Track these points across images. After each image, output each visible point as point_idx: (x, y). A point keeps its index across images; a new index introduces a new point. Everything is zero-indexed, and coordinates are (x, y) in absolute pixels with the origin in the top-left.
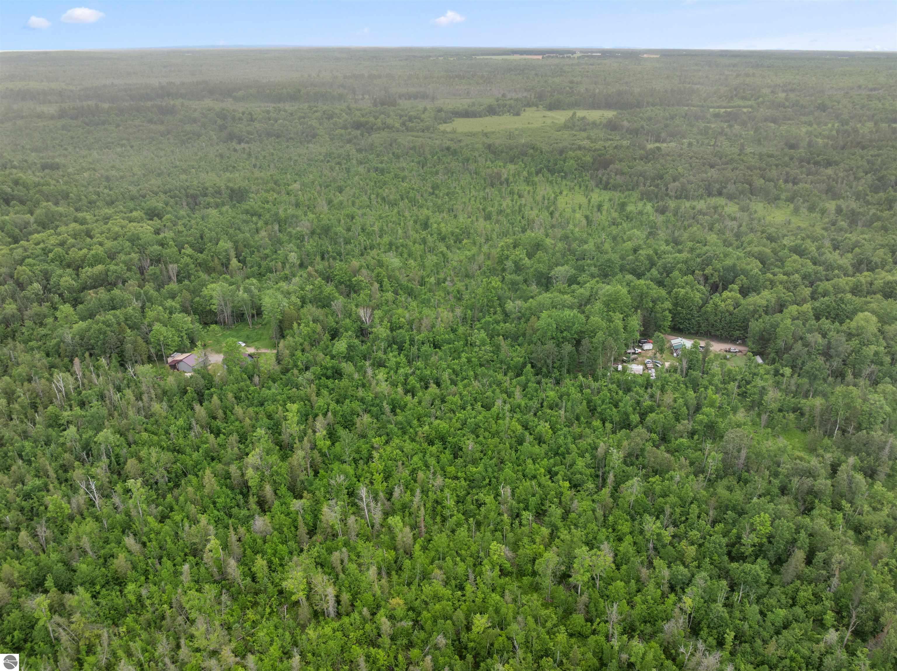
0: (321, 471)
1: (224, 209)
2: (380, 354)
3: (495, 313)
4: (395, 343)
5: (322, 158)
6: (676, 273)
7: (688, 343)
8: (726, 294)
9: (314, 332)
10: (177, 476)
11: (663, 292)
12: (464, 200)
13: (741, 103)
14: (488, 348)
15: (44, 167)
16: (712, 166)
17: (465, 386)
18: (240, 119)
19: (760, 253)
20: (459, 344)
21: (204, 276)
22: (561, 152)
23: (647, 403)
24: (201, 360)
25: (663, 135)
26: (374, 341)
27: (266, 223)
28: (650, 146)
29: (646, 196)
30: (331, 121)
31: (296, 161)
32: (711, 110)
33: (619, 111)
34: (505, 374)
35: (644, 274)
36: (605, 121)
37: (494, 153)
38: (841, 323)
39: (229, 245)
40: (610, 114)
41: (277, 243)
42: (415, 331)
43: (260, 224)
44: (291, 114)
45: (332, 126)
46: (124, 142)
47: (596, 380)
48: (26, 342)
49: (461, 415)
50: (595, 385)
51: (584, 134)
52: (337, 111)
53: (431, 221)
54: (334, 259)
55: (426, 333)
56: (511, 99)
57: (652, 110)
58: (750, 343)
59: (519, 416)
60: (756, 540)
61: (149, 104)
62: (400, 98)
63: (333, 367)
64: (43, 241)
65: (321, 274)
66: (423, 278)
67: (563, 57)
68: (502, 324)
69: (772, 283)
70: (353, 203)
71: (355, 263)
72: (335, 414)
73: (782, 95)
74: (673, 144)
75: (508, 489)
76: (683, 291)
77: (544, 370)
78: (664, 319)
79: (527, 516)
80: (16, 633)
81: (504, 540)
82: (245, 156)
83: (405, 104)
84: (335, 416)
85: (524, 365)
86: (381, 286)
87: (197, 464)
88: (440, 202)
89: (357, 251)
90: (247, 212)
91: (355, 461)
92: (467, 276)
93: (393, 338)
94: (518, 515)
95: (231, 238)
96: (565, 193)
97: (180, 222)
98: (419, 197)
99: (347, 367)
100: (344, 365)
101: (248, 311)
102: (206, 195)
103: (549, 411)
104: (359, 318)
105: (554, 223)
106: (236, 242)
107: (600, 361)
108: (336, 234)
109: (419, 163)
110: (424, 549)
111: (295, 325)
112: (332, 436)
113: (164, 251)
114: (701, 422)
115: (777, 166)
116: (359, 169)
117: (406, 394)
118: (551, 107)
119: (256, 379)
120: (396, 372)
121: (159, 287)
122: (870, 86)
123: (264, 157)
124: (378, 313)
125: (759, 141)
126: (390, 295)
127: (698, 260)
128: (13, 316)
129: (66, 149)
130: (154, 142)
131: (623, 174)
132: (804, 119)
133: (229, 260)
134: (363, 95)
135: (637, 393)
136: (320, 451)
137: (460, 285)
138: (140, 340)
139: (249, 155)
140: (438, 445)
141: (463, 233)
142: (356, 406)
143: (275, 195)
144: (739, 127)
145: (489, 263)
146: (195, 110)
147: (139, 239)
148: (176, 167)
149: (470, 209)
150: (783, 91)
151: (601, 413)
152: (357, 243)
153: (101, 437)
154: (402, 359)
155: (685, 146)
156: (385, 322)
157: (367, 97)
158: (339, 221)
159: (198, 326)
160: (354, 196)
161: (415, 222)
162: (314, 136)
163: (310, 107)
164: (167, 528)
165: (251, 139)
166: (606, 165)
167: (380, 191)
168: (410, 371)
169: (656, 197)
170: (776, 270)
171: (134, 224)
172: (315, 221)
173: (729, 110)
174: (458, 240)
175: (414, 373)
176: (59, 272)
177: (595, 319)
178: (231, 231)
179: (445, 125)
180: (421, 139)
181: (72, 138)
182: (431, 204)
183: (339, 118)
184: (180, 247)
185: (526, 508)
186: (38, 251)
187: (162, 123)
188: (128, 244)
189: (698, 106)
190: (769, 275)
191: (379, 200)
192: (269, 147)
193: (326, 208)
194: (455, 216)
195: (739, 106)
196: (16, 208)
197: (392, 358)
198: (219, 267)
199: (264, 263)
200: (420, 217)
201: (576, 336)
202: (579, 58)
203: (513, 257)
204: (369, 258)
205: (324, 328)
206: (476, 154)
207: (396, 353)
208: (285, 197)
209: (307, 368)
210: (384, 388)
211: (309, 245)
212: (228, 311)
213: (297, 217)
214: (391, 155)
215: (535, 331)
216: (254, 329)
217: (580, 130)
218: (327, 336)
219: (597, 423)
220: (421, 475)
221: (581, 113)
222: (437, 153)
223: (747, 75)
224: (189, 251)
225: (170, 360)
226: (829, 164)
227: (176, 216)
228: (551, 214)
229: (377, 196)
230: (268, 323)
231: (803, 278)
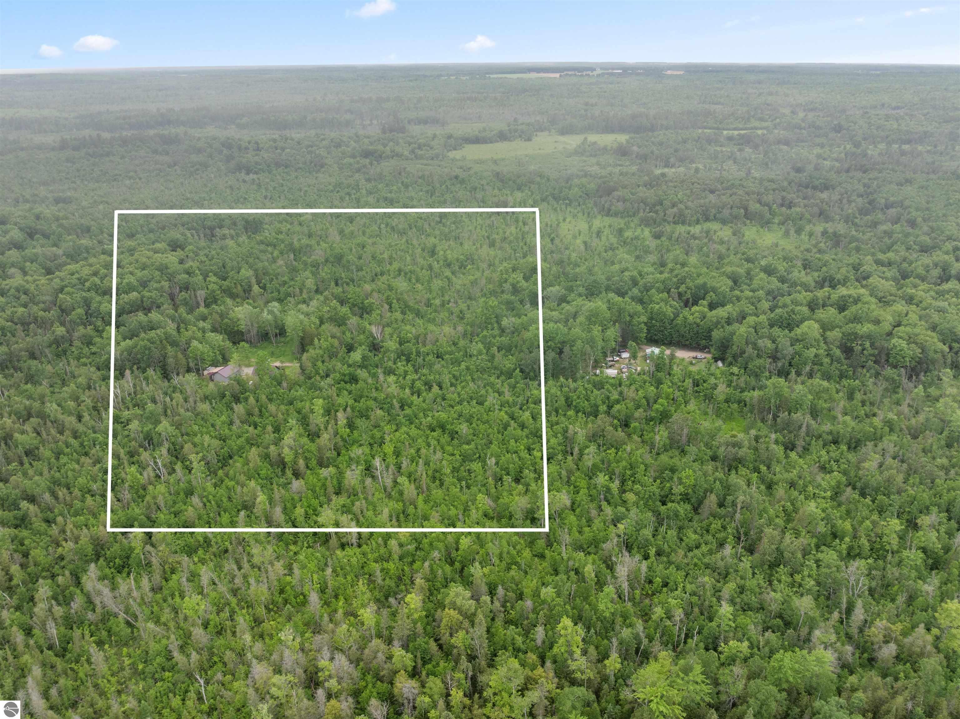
0: (343, 452)
1: (241, 240)
2: (390, 364)
3: (492, 329)
4: (403, 355)
5: (331, 188)
6: (653, 291)
7: (657, 351)
8: (695, 308)
9: (332, 346)
10: (224, 459)
11: (639, 308)
12: (470, 228)
13: (757, 124)
14: (484, 357)
15: (57, 201)
16: (712, 192)
17: (463, 388)
18: (247, 148)
19: (733, 273)
20: (459, 355)
21: (229, 301)
22: (568, 180)
23: (615, 396)
24: (236, 370)
25: (672, 160)
26: (385, 353)
27: (281, 253)
28: (658, 172)
29: (645, 222)
30: (340, 150)
31: (306, 191)
32: (725, 132)
33: (632, 135)
34: (498, 378)
35: (627, 293)
36: (615, 146)
37: (502, 181)
38: (790, 331)
39: (250, 273)
40: (622, 138)
41: (294, 270)
42: (420, 345)
43: (276, 253)
44: (299, 143)
45: (340, 154)
46: (132, 174)
47: (575, 381)
48: (78, 359)
49: (458, 408)
50: (572, 385)
51: (594, 160)
52: (345, 139)
53: (438, 248)
54: (348, 284)
55: (431, 346)
56: (522, 124)
57: (664, 134)
58: (712, 350)
59: (507, 409)
60: (683, 490)
61: (152, 132)
62: (409, 122)
63: (350, 374)
64: (77, 272)
65: (336, 297)
66: (429, 300)
67: (582, 76)
68: (498, 338)
69: (738, 299)
70: (364, 233)
71: (368, 287)
72: (353, 409)
73: (801, 115)
74: (682, 169)
75: (493, 460)
76: (657, 307)
77: (532, 374)
78: (641, 331)
79: (507, 479)
80: (117, 560)
81: (488, 494)
82: (255, 187)
83: (416, 130)
84: (353, 411)
85: (515, 370)
86: (391, 308)
87: (241, 448)
88: (447, 230)
89: (368, 278)
90: (262, 242)
91: (371, 445)
92: (470, 298)
93: (402, 351)
94: (501, 479)
95: (251, 267)
96: (568, 220)
97: (202, 253)
98: (426, 226)
99: (362, 374)
100: (359, 371)
101: (272, 331)
102: (221, 227)
103: (533, 406)
104: (371, 334)
105: (554, 249)
106: (256, 270)
107: (580, 366)
108: (348, 262)
109: (427, 192)
110: (426, 502)
111: (316, 340)
112: (351, 425)
113: (191, 280)
114: (657, 410)
115: (774, 190)
116: (369, 199)
117: (412, 394)
118: (564, 132)
119: (285, 384)
120: (404, 378)
121: (191, 311)
122: (894, 104)
123: (274, 188)
124: (388, 330)
125: (767, 164)
126: (398, 315)
127: (675, 280)
128: (63, 337)
129: (75, 182)
130: (162, 174)
131: (624, 201)
132: (818, 140)
133: (250, 286)
134: (371, 120)
135: (608, 390)
136: (341, 437)
137: (463, 306)
138: (180, 356)
139: (259, 185)
140: (439, 432)
141: (468, 259)
142: (371, 403)
143: (289, 226)
144: (751, 150)
145: (491, 286)
146: (199, 139)
147: (167, 268)
148: (187, 199)
149: (475, 237)
150: (804, 110)
151: (576, 407)
152: (368, 270)
153: (160, 428)
154: (410, 368)
155: (692, 172)
156: (395, 336)
157: (375, 122)
158: (351, 250)
159: (228, 344)
160: (364, 226)
161: (423, 250)
162: (322, 166)
163: (317, 134)
164: (222, 491)
165: (260, 169)
166: (609, 192)
167: (389, 220)
168: (416, 377)
169: (655, 223)
170: (745, 287)
171: (160, 255)
172: (328, 250)
173: (742, 132)
174: (462, 266)
175: (419, 379)
176: (98, 298)
177: (577, 331)
178: (251, 260)
179: (454, 152)
180: (430, 167)
181: (78, 170)
182: (437, 232)
183: (347, 146)
184: (206, 276)
185: (508, 474)
186: (74, 281)
187: (167, 154)
188: (157, 273)
189: (714, 128)
190: (737, 293)
191: (388, 229)
192: (278, 177)
193: (338, 238)
194: (461, 244)
195: (756, 128)
196: (41, 241)
197: (401, 366)
198: (242, 294)
199: (283, 289)
200: (428, 245)
201: (559, 345)
202: (598, 75)
203: (511, 280)
204: (380, 283)
205: (341, 343)
206: (484, 182)
207: (404, 363)
208: (297, 228)
209: (327, 376)
210: (393, 389)
211: (325, 272)
212: (254, 332)
213: (311, 246)
214: (400, 185)
215: (524, 342)
216: (278, 347)
217: (591, 155)
218: (344, 349)
219: (571, 413)
220: (423, 451)
221: (593, 138)
222: (445, 182)
223: (771, 94)
224: (213, 279)
225: (206, 373)
226: (826, 187)
227: (197, 248)
228: (552, 240)
229: (387, 225)
230: (292, 340)
231: (767, 294)
